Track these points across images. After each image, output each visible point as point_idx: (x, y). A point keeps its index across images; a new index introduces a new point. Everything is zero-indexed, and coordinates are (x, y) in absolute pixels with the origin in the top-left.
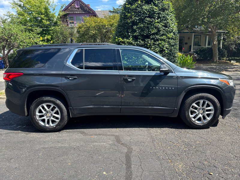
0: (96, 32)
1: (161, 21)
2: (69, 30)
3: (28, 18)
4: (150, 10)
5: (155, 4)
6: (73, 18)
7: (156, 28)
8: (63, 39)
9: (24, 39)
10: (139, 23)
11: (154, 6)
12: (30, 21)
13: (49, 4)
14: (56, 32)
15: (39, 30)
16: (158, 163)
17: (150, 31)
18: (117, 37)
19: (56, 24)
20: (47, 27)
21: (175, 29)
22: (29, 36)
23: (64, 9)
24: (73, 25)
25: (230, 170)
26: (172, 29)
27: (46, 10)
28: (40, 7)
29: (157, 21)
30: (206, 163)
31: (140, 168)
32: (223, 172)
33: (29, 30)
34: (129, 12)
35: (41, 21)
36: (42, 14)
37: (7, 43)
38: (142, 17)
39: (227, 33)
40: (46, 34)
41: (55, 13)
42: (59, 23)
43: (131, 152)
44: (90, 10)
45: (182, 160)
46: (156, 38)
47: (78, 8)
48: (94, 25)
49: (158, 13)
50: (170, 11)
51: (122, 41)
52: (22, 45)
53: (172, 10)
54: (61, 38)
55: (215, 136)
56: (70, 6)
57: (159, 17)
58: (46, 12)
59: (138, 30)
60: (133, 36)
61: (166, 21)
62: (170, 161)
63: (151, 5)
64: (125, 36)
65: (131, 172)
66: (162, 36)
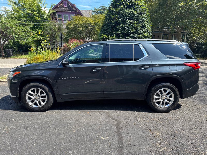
0: (83, 29)
1: (139, 23)
2: (58, 26)
3: (22, 14)
4: (130, 13)
5: (134, 9)
6: (61, 15)
7: (135, 28)
8: (52, 33)
9: (19, 32)
10: (121, 23)
11: (133, 10)
12: (24, 16)
13: (41, 3)
14: (47, 27)
15: (31, 25)
16: (141, 132)
17: (130, 31)
18: (102, 34)
19: (46, 20)
20: (38, 22)
21: (150, 29)
22: (23, 29)
23: (54, 8)
24: (61, 21)
25: (194, 137)
26: (147, 29)
27: (38, 8)
28: (33, 5)
29: (136, 22)
30: (176, 132)
31: (128, 135)
32: (189, 138)
33: (23, 24)
34: (113, 14)
35: (33, 17)
36: (34, 11)
37: (3, 35)
38: (124, 19)
39: (190, 33)
40: (37, 28)
41: (46, 11)
42: (49, 19)
43: (120, 124)
44: (76, 10)
45: (159, 130)
46: (135, 36)
47: (66, 7)
48: (81, 23)
49: (137, 16)
50: (146, 15)
51: (107, 37)
52: (16, 37)
53: (148, 14)
54: (51, 33)
55: (182, 114)
56: (59, 5)
57: (137, 20)
58: (38, 10)
59: (120, 29)
60: (116, 34)
61: (143, 23)
62: (150, 131)
63: (131, 10)
64: (109, 34)
65: (122, 138)
66: (140, 35)
